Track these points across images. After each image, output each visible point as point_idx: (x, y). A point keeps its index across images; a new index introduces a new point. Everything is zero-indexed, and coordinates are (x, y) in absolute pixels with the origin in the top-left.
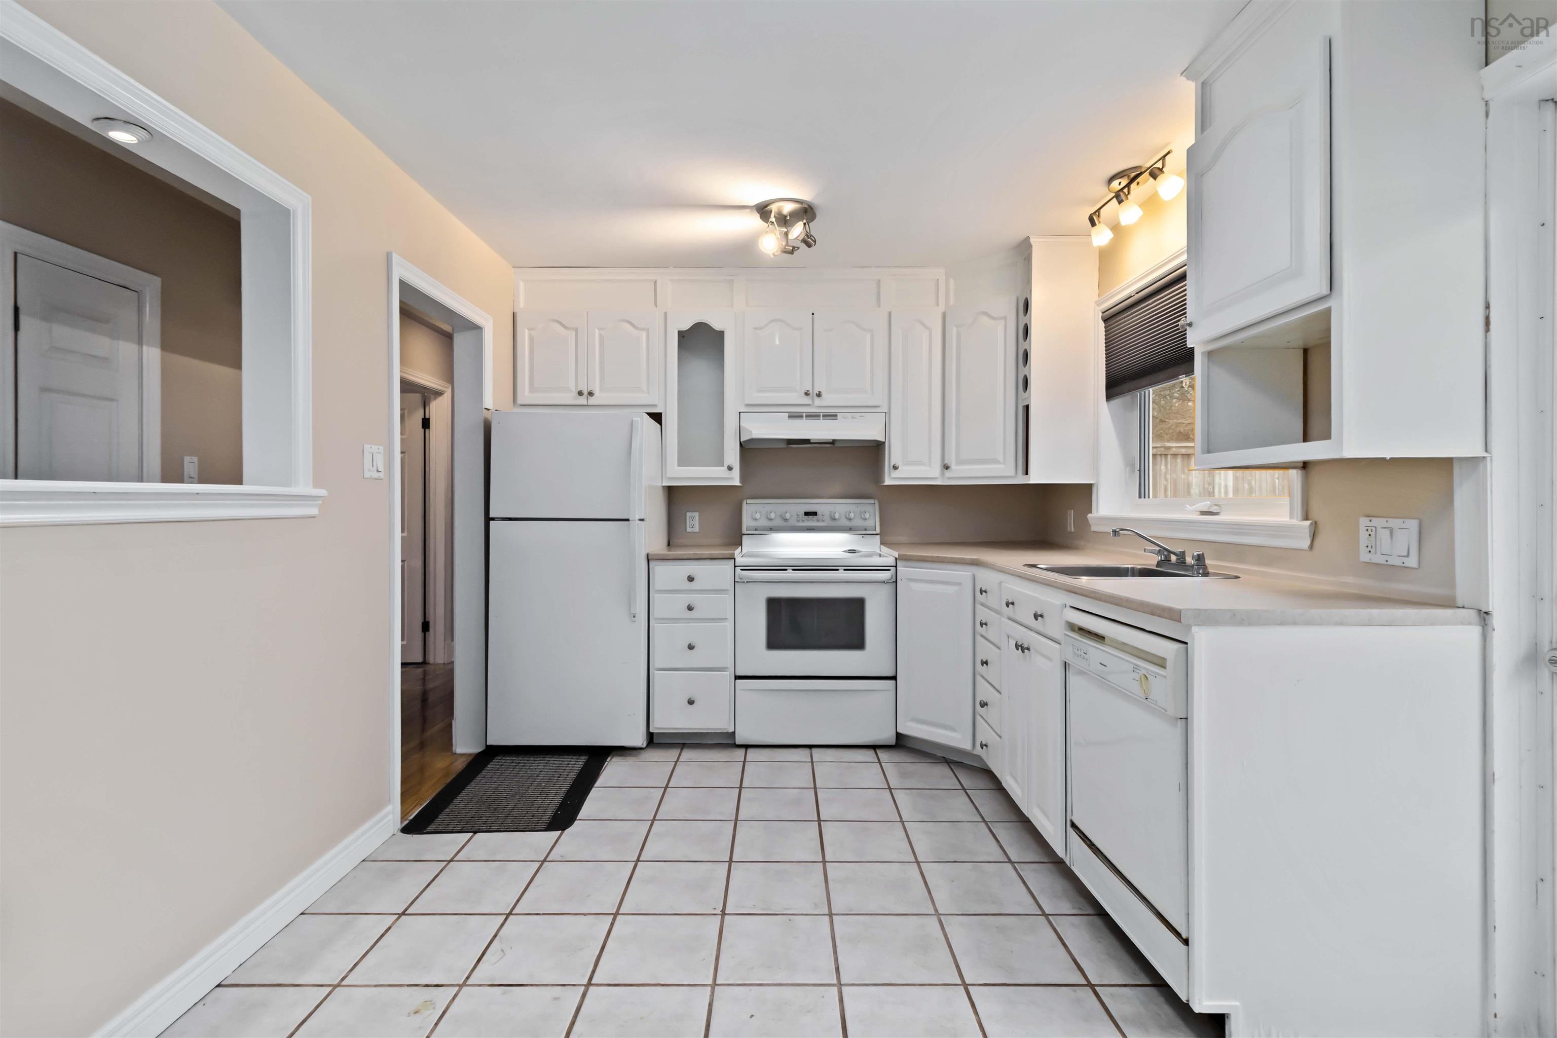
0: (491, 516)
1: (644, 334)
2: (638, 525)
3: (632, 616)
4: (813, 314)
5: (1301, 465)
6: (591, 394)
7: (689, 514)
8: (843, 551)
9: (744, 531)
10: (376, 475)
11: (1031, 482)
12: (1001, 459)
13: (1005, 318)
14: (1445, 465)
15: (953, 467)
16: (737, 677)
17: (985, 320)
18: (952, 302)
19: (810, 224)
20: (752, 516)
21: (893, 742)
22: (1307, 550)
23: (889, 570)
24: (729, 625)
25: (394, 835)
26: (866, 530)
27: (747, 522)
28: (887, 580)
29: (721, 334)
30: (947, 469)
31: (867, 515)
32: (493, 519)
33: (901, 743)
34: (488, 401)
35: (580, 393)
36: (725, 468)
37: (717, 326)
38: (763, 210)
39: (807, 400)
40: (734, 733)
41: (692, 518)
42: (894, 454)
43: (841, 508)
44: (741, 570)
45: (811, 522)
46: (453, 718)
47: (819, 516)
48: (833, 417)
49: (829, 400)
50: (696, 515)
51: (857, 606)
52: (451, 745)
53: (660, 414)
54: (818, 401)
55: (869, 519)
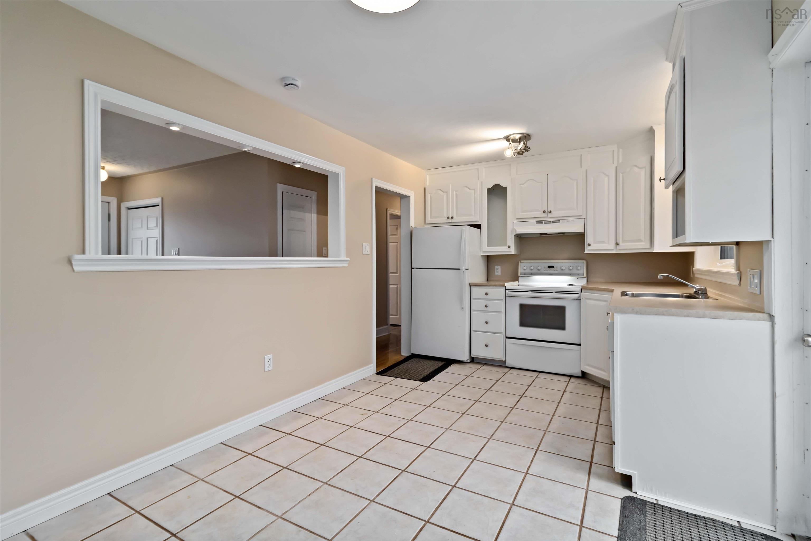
0: (412, 267)
1: (473, 191)
2: (464, 271)
3: (462, 308)
4: (547, 175)
5: (735, 243)
6: (452, 218)
7: (496, 267)
8: (567, 285)
9: (519, 275)
10: (367, 253)
11: (655, 251)
12: (643, 240)
13: (645, 167)
14: (760, 243)
15: (621, 244)
16: (507, 337)
17: (636, 169)
18: (621, 161)
19: (527, 142)
20: (523, 268)
21: (580, 375)
22: (738, 286)
23: (578, 294)
24: (503, 315)
25: (373, 374)
26: (579, 275)
27: (520, 271)
28: (576, 298)
29: (505, 188)
30: (617, 245)
31: (579, 268)
32: (413, 268)
33: (584, 376)
34: (412, 224)
35: (448, 218)
36: (507, 247)
37: (503, 185)
38: (507, 139)
39: (544, 215)
40: (505, 361)
41: (498, 269)
42: (589, 239)
43: (566, 264)
44: (508, 291)
45: (551, 271)
46: (401, 342)
47: (555, 268)
48: (558, 222)
49: (555, 214)
50: (499, 267)
51: (561, 310)
52: (400, 352)
53: (480, 225)
54: (550, 215)
55: (580, 269)
